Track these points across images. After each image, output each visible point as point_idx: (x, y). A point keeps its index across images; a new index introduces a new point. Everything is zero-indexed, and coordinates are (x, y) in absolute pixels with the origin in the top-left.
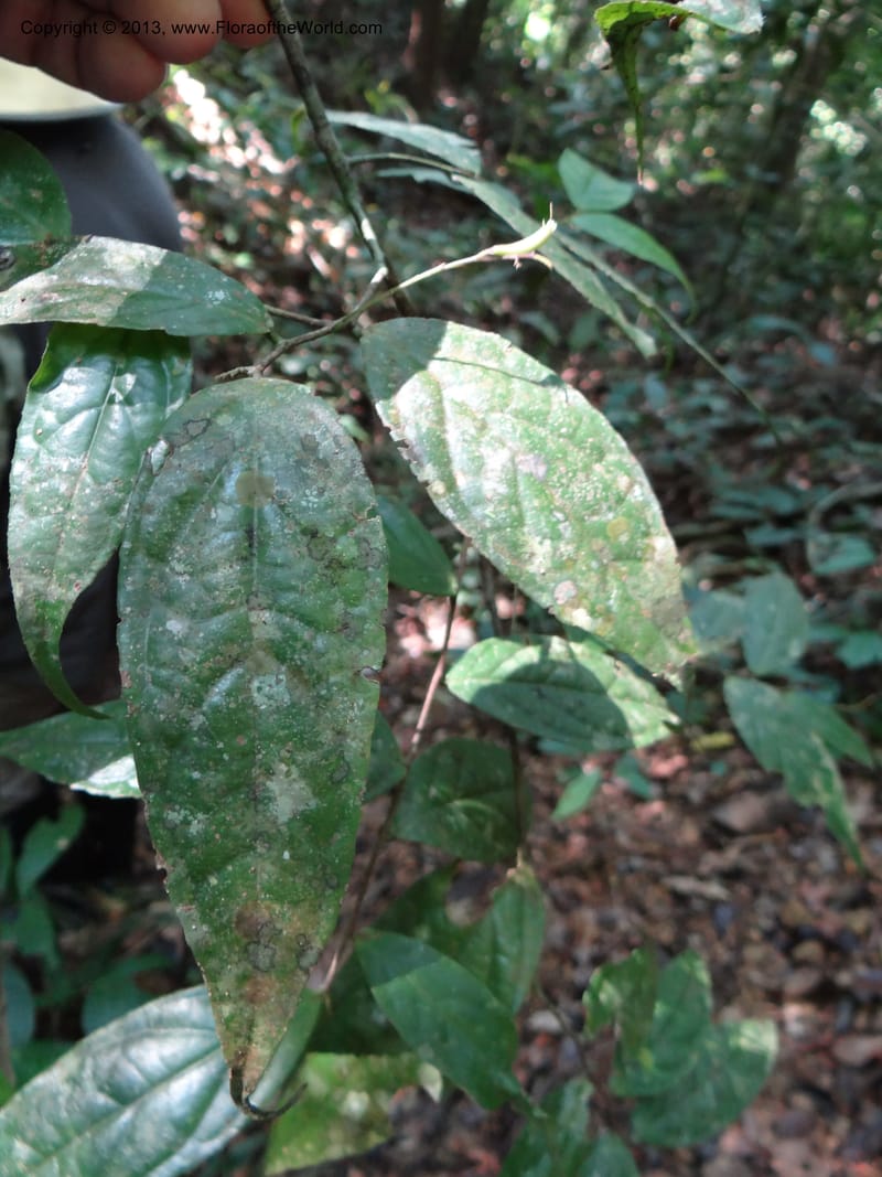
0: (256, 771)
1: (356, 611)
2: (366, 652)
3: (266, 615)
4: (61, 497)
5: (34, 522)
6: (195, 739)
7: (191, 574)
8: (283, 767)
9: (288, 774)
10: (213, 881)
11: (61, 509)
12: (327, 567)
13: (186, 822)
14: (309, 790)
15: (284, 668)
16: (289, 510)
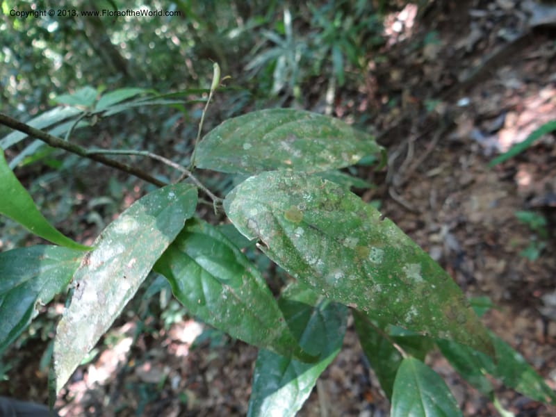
0: (402, 279)
1: (357, 209)
2: (374, 215)
3: (347, 240)
4: (238, 305)
5: (242, 325)
6: (385, 292)
7: (319, 258)
8: (404, 268)
9: (407, 268)
10: (434, 318)
11: (243, 309)
12: (337, 209)
13: (412, 315)
14: (415, 264)
15: (369, 246)
16: (309, 208)
